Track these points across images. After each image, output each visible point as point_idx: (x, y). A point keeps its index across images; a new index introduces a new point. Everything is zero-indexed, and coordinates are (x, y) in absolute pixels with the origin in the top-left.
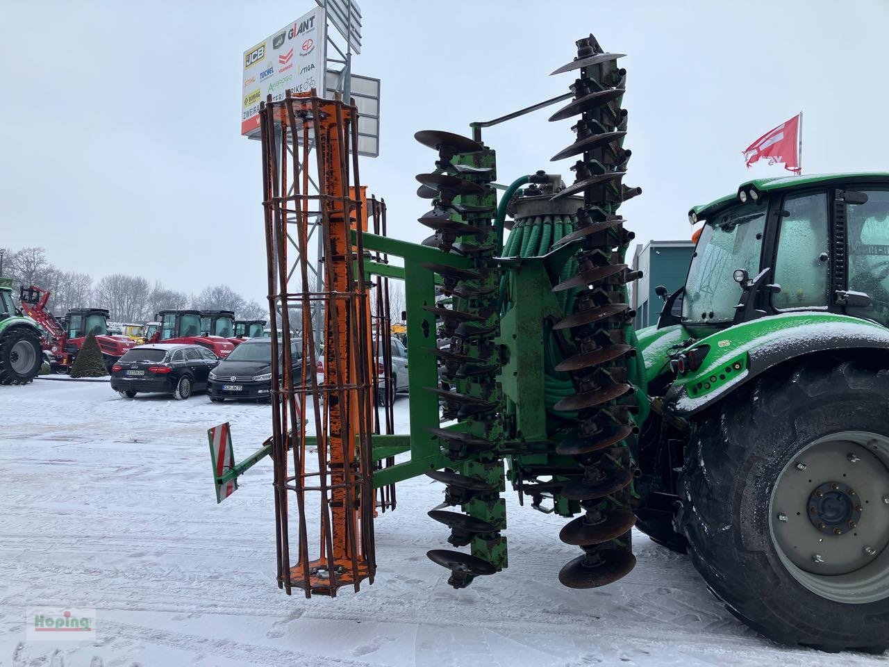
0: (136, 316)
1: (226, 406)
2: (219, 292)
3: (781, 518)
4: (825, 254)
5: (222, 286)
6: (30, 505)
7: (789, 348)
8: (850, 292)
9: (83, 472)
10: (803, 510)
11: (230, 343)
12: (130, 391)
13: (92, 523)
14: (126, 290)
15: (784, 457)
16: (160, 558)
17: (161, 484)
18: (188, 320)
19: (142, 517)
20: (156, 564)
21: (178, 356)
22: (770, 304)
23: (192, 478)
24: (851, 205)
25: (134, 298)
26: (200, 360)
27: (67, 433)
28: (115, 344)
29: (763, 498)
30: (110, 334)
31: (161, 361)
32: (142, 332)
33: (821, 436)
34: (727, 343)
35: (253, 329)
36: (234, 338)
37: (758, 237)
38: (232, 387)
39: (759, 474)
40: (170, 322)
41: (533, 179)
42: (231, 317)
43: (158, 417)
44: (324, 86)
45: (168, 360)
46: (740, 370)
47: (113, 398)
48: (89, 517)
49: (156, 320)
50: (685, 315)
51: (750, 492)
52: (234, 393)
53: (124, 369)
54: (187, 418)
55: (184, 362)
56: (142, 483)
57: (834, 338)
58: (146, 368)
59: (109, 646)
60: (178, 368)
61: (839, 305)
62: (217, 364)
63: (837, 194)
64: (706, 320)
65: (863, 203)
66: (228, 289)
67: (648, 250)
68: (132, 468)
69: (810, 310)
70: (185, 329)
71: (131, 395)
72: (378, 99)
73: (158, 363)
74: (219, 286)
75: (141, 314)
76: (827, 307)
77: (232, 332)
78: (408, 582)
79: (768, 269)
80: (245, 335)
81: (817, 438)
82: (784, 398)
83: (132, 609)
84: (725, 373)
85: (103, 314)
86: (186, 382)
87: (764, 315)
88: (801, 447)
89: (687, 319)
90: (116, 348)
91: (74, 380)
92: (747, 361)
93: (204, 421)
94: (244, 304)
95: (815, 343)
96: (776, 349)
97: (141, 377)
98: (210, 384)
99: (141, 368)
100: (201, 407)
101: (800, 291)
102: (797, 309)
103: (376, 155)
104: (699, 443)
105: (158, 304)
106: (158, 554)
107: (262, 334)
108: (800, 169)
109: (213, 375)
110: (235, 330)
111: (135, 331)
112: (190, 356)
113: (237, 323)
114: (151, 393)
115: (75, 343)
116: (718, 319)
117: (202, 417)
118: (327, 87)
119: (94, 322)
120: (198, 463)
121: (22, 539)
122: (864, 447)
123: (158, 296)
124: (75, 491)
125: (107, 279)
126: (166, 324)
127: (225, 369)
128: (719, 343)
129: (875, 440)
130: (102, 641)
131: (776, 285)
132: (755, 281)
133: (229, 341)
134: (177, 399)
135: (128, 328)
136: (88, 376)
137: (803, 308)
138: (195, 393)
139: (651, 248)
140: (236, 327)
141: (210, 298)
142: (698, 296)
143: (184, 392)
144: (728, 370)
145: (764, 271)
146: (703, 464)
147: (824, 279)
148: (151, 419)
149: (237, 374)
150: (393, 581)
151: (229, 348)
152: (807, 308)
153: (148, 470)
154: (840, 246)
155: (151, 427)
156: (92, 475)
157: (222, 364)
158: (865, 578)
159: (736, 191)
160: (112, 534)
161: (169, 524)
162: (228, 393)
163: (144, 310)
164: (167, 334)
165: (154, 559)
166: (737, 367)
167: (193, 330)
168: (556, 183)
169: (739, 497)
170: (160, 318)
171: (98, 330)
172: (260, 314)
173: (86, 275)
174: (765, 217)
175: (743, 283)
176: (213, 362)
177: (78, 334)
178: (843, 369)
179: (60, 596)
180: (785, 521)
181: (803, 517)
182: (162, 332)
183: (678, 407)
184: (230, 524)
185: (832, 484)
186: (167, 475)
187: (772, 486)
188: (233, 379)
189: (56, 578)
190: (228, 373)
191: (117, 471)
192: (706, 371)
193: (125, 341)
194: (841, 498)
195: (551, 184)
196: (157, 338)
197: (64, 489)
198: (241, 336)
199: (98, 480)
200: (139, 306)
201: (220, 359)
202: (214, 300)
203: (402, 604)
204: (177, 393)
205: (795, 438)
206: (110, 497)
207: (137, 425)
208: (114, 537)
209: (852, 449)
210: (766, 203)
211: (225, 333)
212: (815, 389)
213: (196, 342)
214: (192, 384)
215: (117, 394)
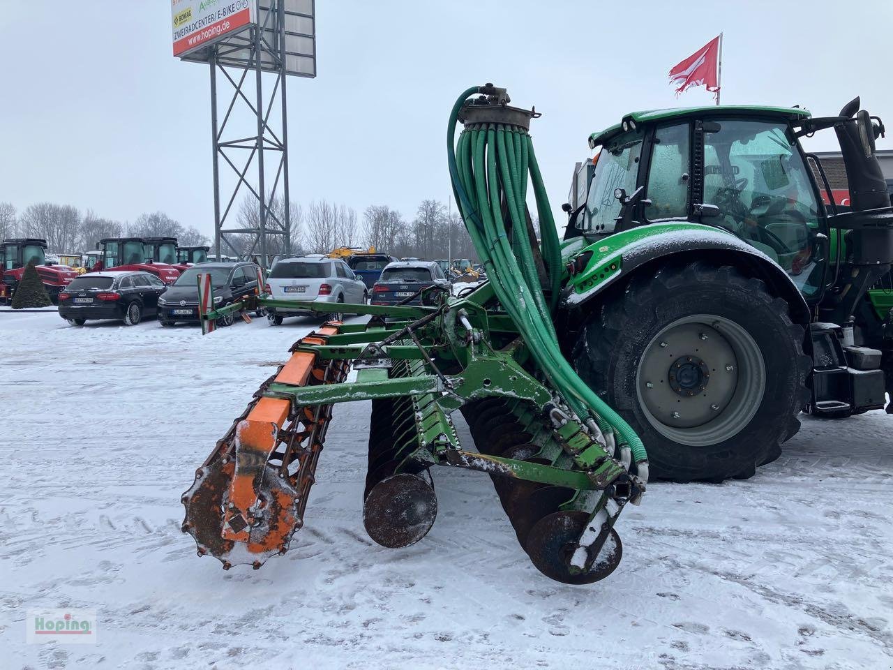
0: (68, 246)
1: (178, 329)
2: (155, 219)
3: (649, 385)
4: (686, 174)
5: (158, 212)
6: (8, 418)
7: (653, 251)
8: (705, 205)
9: (49, 390)
10: (665, 379)
11: (174, 270)
12: (78, 318)
13: (71, 428)
14: (55, 219)
15: (649, 336)
16: (140, 451)
17: (127, 396)
18: (131, 248)
19: (117, 422)
20: (137, 455)
21: (126, 282)
22: (643, 216)
23: (156, 390)
24: (708, 134)
25: (65, 227)
26: (148, 287)
27: (22, 358)
28: (56, 274)
29: (632, 368)
30: (50, 264)
31: (108, 287)
32: (79, 262)
33: (676, 319)
34: (606, 248)
35: (197, 255)
36: (179, 265)
37: (636, 161)
38: (182, 311)
39: (628, 351)
40: (112, 251)
41: (482, 90)
42: (173, 243)
43: (112, 342)
44: (257, 5)
45: (116, 287)
46: (615, 270)
47: (62, 326)
48: (66, 424)
49: (98, 248)
50: (586, 227)
51: (621, 364)
52: (184, 317)
53: (71, 298)
54: (141, 341)
55: (131, 288)
56: (109, 396)
57: (687, 242)
58: (94, 296)
59: (112, 508)
60: (127, 294)
61: (697, 216)
62: (165, 290)
63: (697, 125)
64: (599, 231)
65: (717, 132)
66: (164, 216)
67: (586, 168)
68: (96, 385)
69: (673, 221)
70: (128, 257)
71: (80, 323)
72: (313, 18)
73: (107, 290)
74: (155, 212)
75: (73, 245)
76: (687, 218)
77: (176, 259)
78: (356, 456)
79: (642, 187)
80: (189, 262)
81: (673, 321)
82: (648, 290)
83: (124, 485)
84: (604, 273)
85: (40, 244)
86: (135, 308)
87: (638, 225)
88: (661, 328)
89: (586, 231)
90: (57, 278)
91: (17, 311)
92: (619, 262)
93: (157, 343)
94: (182, 230)
95: (673, 246)
96: (642, 252)
97: (90, 304)
98: (160, 309)
99: (89, 295)
100: (152, 331)
101: (667, 205)
102: (664, 219)
103: (313, 75)
104: (585, 329)
105: (92, 234)
106: (138, 448)
107: (206, 259)
108: (719, 88)
109: (162, 300)
110: (179, 256)
111: (72, 262)
112: (137, 283)
113: (179, 250)
114: (101, 320)
115: (13, 276)
116: (606, 229)
117: (154, 340)
118: (260, 5)
119: (31, 252)
120: (159, 378)
121: (9, 443)
122: (710, 327)
123: (91, 225)
124: (47, 405)
125: (32, 208)
126: (109, 253)
127: (175, 294)
128: (600, 249)
129: (718, 321)
130: (104, 506)
131: (648, 200)
132: (631, 197)
133: (174, 267)
134: (128, 325)
135: (63, 259)
136: (30, 307)
137: (669, 219)
138: (145, 319)
139: (588, 166)
140: (179, 254)
141: (146, 225)
142: (596, 211)
143: (134, 318)
144: (606, 270)
145: (639, 189)
146: (586, 345)
147: (685, 195)
148: (105, 344)
149: (186, 299)
150: (345, 456)
151: (174, 274)
152: (671, 219)
153: (113, 385)
154: (698, 167)
155: (107, 350)
156: (60, 392)
157: (171, 290)
158: (711, 428)
159: (621, 122)
160: (91, 436)
161: (142, 426)
162: (179, 317)
163: (76, 240)
164: (110, 262)
165: (134, 451)
166: (613, 267)
167: (136, 258)
168: (501, 96)
169: (613, 369)
170: (102, 246)
171: (37, 260)
172: (200, 241)
173: (8, 204)
174: (641, 144)
175: (622, 200)
176: (161, 287)
177: (15, 266)
178: (693, 266)
179: (60, 479)
180: (651, 388)
181: (666, 384)
182: (104, 260)
183: (568, 301)
184: (197, 424)
185: (687, 357)
186: (132, 389)
187: (639, 359)
188: (183, 303)
189: (51, 468)
190: (177, 298)
191: (83, 388)
192: (589, 272)
193: (65, 271)
194: (694, 368)
195: (497, 96)
196: (100, 266)
197: (36, 404)
198: (186, 263)
199: (67, 395)
200: (70, 235)
201: (167, 284)
202: (150, 228)
203: (351, 471)
204: (128, 319)
205: (656, 321)
206: (81, 408)
207: (93, 349)
208: (94, 438)
209: (703, 328)
210: (643, 132)
211: (169, 260)
212: (672, 283)
213: (141, 269)
214: (141, 309)
215: (66, 322)
